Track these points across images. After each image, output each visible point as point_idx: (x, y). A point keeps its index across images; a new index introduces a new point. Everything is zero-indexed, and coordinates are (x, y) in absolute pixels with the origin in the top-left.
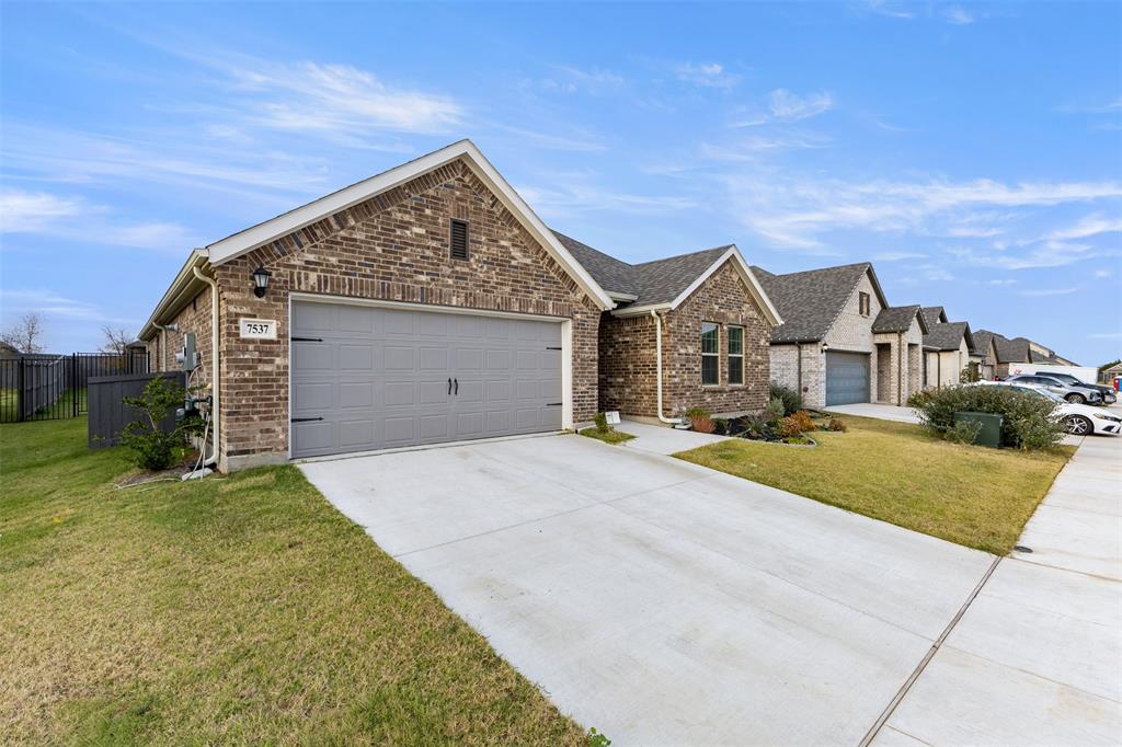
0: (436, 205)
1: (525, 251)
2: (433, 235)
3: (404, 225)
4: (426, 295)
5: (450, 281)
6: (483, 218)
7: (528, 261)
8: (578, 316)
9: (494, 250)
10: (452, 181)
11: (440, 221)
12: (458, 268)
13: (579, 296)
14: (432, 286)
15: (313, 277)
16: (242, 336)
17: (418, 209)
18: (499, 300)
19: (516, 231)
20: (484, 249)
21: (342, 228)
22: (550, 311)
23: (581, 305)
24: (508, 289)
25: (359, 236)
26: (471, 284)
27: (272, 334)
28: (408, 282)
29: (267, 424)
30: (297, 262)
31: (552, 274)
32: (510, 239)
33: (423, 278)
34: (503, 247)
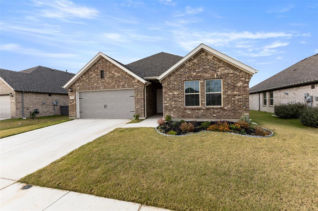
0: (97, 68)
1: (118, 72)
2: (97, 75)
3: (92, 75)
4: (96, 88)
5: (101, 84)
6: (108, 68)
7: (119, 75)
8: (136, 87)
9: (110, 74)
10: (101, 62)
11: (98, 72)
12: (102, 81)
13: (136, 81)
14: (97, 86)
15: (78, 88)
16: (70, 99)
17: (94, 70)
18: (112, 86)
19: (116, 68)
20: (108, 75)
21: (82, 78)
22: (126, 87)
23: (137, 83)
24: (114, 83)
25: (84, 79)
26: (105, 84)
27: (73, 98)
28: (93, 86)
29: (73, 112)
30: (76, 86)
31: (127, 77)
32: (114, 71)
33: (95, 84)
34: (113, 73)
